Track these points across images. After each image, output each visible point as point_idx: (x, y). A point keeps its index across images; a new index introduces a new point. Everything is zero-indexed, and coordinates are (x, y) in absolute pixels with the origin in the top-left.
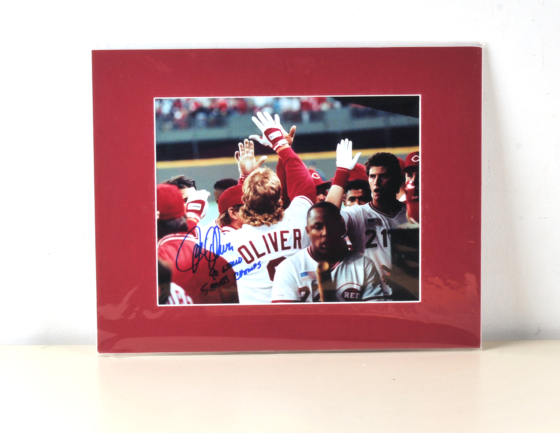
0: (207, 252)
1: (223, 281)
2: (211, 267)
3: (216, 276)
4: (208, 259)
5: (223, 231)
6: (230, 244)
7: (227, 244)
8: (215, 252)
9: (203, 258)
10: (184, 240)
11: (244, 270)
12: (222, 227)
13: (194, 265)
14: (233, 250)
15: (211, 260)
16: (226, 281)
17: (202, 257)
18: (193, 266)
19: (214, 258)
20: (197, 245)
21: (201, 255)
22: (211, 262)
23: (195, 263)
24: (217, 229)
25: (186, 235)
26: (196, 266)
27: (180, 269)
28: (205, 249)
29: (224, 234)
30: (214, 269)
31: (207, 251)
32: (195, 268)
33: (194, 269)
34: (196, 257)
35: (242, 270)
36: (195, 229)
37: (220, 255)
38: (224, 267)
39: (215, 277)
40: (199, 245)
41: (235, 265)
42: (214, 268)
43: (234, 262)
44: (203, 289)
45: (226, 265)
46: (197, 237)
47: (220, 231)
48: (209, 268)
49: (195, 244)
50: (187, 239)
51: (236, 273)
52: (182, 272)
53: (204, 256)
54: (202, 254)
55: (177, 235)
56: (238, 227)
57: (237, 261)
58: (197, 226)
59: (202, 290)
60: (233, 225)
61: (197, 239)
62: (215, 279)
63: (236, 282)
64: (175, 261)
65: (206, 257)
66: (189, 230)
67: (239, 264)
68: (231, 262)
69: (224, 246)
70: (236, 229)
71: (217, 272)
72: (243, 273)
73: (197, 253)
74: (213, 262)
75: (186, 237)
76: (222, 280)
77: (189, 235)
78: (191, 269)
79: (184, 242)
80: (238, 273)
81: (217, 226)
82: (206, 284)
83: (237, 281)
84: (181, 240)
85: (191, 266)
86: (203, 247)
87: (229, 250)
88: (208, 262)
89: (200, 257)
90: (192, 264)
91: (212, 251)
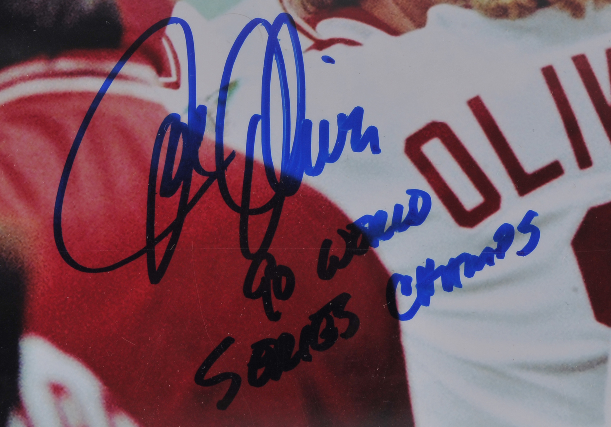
0: (234, 164)
1: (323, 325)
2: (254, 248)
3: (285, 295)
4: (238, 199)
5: (320, 45)
6: (358, 112)
7: (341, 117)
8: (277, 163)
9: (205, 197)
10: (100, 96)
11: (441, 261)
12: (313, 22)
13: (157, 233)
14: (376, 150)
15: (254, 204)
16: (342, 325)
17: (204, 188)
18: (152, 241)
19: (270, 193)
20: (173, 119)
21: (197, 179)
22: (252, 219)
23: (160, 227)
24: (284, 34)
25: (109, 66)
26: (166, 240)
27: (75, 256)
28: (219, 145)
29: (329, 60)
30: (271, 259)
31: (233, 154)
32: (160, 249)
33: (158, 259)
34: (167, 191)
35: (430, 262)
36: (163, 34)
37: (307, 179)
38: (327, 244)
39: (277, 304)
40: (185, 119)
41: (388, 235)
42: (271, 250)
43: (382, 215)
44: (210, 374)
45: (341, 232)
46: (173, 79)
47: (305, 42)
48: (246, 253)
49: (163, 117)
50: (116, 87)
51: (397, 277)
52: (90, 276)
53: (216, 182)
54: (200, 171)
55: (64, 64)
56: (406, 22)
57: (398, 209)
58: (176, 13)
59: (199, 378)
60: (378, 13)
61: (176, 85)
62: (274, 316)
63: (396, 332)
64: (52, 212)
65: (223, 188)
66: (131, 38)
67: (412, 229)
68: (366, 218)
69: (324, 125)
70: (394, 31)
71: (287, 271)
72: (438, 282)
73: (176, 167)
74: (268, 214)
75: (112, 76)
76: (316, 318)
77: (129, 68)
78: (143, 260)
79: (102, 105)
80: (406, 280)
81: (285, 18)
82: (228, 342)
83: (405, 325)
84: (83, 95)
85: (142, 243)
86: (210, 134)
87: (358, 146)
88: (236, 216)
89: (194, 190)
90: (144, 230)
91: (258, 155)
